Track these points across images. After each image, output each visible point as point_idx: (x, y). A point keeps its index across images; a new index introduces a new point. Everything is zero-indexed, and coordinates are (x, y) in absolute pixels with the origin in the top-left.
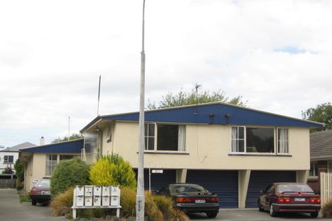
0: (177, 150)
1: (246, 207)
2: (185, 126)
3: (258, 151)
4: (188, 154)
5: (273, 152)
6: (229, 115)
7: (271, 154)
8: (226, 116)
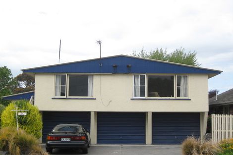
0: (87, 96)
1: (152, 144)
2: (93, 76)
3: (160, 96)
4: (95, 99)
5: (173, 96)
6: (130, 65)
7: (171, 98)
8: (128, 67)
